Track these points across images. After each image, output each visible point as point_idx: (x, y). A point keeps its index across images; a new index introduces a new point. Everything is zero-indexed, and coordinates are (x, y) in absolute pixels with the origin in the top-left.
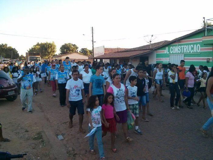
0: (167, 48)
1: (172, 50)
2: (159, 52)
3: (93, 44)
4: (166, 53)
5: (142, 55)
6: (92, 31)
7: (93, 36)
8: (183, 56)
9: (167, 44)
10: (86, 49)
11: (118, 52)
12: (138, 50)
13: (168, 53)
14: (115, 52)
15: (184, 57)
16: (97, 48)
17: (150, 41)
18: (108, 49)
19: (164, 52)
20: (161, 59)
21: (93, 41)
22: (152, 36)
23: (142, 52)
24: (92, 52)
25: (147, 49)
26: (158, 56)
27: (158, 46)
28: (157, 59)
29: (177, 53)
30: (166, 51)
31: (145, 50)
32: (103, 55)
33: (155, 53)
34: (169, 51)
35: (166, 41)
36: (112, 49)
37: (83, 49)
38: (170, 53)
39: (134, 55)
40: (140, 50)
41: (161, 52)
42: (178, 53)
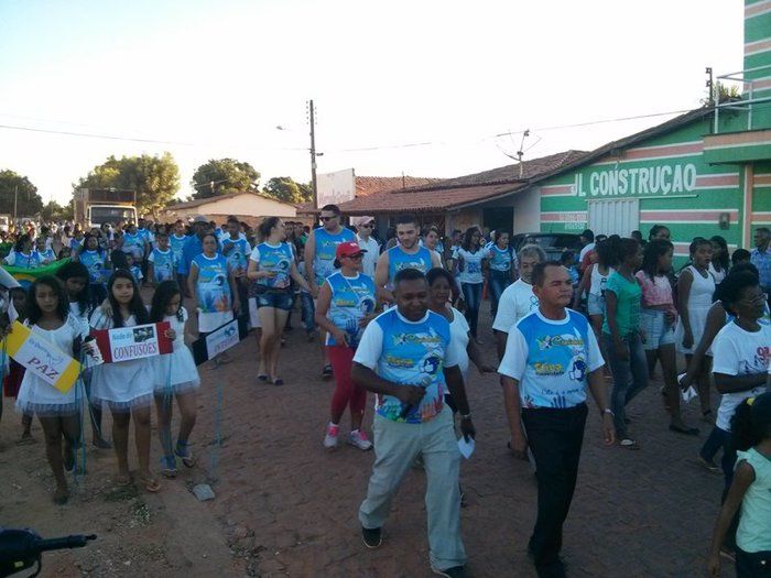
0: (579, 177)
1: (596, 184)
2: (552, 191)
3: (313, 161)
4: (574, 194)
5: (491, 201)
6: (309, 115)
7: (312, 134)
8: (636, 204)
9: (579, 162)
10: (287, 179)
11: (405, 191)
12: (475, 185)
13: (584, 194)
14: (393, 192)
15: (640, 208)
16: (328, 175)
17: (520, 154)
18: (367, 179)
19: (568, 189)
20: (557, 217)
21: (312, 151)
22: (526, 134)
23: (490, 191)
24: (309, 191)
25: (507, 182)
26: (546, 205)
27: (545, 169)
28: (543, 217)
29: (614, 196)
30: (575, 187)
31: (500, 183)
32: (349, 203)
33: (538, 196)
34: (586, 187)
35: (575, 152)
36: (381, 181)
37: (276, 181)
38: (589, 195)
39: (462, 200)
40: (484, 185)
41: (556, 190)
42: (620, 195)
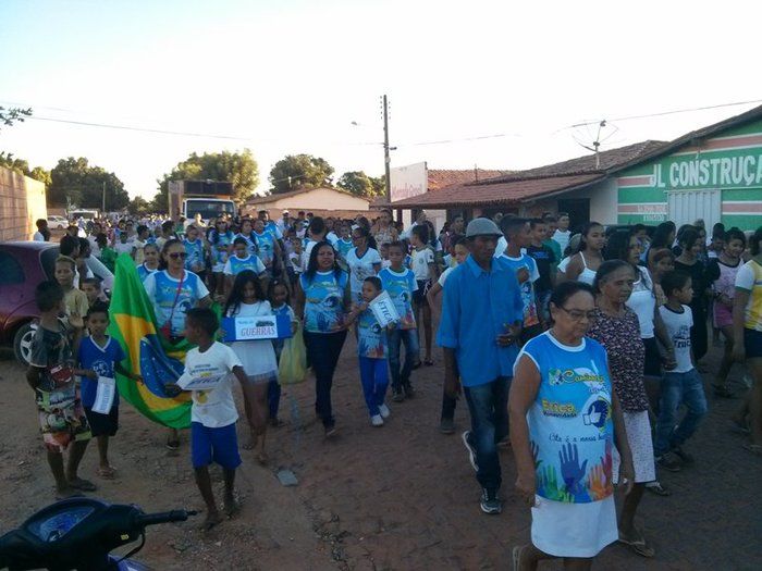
0: (658, 168)
1: (676, 175)
2: (629, 182)
3: (387, 155)
4: (653, 184)
5: (565, 193)
6: (383, 110)
7: (386, 129)
8: (718, 195)
9: (659, 152)
10: (360, 174)
11: (478, 183)
12: (550, 177)
13: (663, 185)
14: (465, 185)
15: (722, 199)
16: (401, 169)
17: (597, 144)
18: (440, 172)
19: (647, 181)
20: (635, 209)
21: (386, 145)
22: (603, 124)
23: (566, 182)
24: (382, 185)
25: (583, 173)
26: (624, 196)
27: (623, 159)
28: (620, 209)
29: (694, 187)
30: (653, 178)
31: (575, 174)
32: (422, 196)
33: (615, 188)
34: (665, 178)
35: (653, 142)
36: (453, 174)
37: (349, 175)
38: (669, 186)
39: (536, 192)
40: (558, 176)
41: (635, 181)
42: (701, 186)
